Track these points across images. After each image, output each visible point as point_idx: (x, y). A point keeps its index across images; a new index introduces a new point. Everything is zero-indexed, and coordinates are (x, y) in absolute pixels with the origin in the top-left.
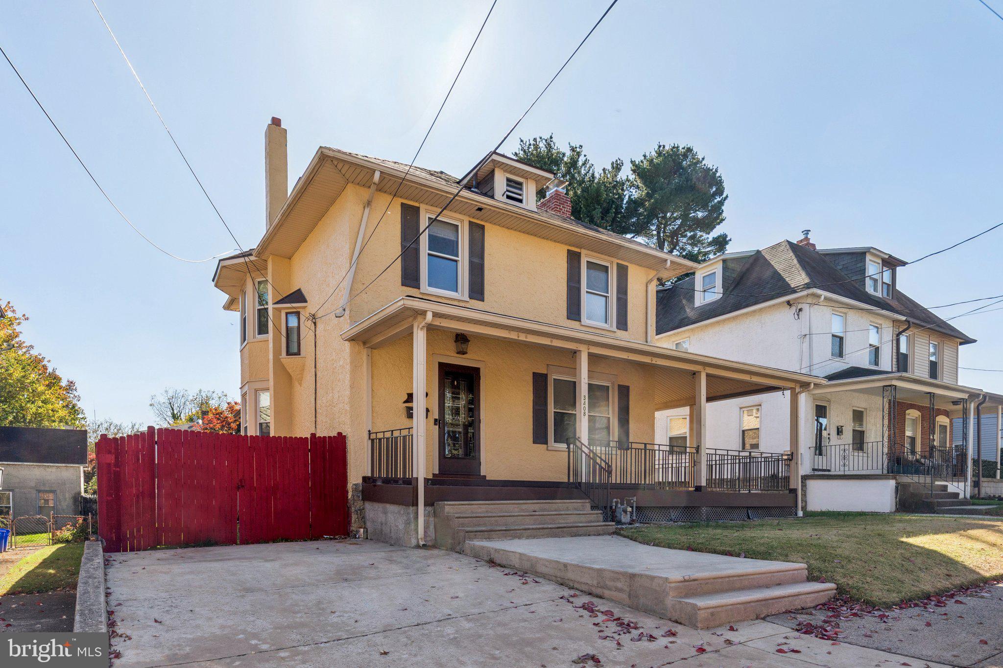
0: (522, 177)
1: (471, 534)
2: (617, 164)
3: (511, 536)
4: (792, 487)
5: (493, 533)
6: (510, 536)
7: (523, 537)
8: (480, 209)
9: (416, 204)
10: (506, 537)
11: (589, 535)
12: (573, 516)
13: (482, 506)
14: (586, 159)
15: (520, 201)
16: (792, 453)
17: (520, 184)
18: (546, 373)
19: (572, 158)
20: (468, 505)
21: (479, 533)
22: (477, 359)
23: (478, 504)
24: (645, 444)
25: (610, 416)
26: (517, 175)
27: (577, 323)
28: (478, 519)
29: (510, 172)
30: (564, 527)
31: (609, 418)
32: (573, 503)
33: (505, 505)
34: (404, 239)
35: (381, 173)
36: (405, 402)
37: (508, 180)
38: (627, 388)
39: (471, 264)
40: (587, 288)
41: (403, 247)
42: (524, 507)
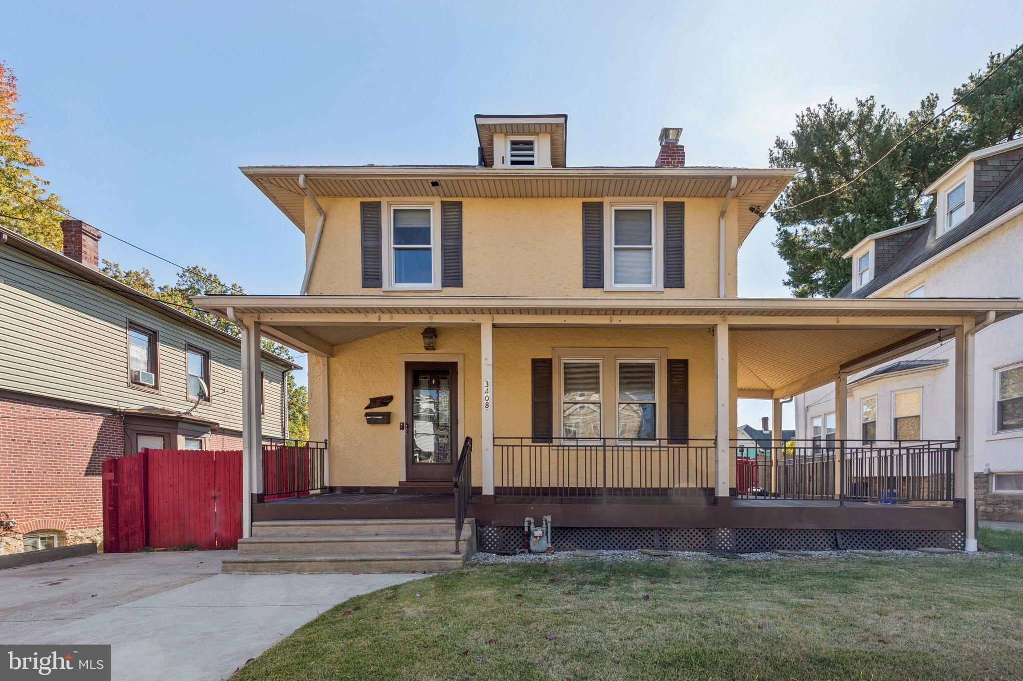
0: (530, 134)
1: (230, 565)
2: (929, 101)
3: (287, 569)
4: (959, 495)
5: (260, 564)
6: (284, 569)
7: (304, 571)
8: (435, 184)
9: (377, 199)
10: (278, 570)
11: (413, 572)
12: (415, 543)
13: (301, 527)
14: (885, 109)
15: (532, 163)
16: (959, 438)
17: (531, 143)
18: (550, 357)
19: (861, 114)
20: (282, 526)
21: (240, 564)
22: (455, 352)
23: (295, 525)
25: (657, 401)
26: (524, 134)
27: (599, 290)
28: (270, 545)
29: (513, 133)
30: (372, 560)
31: (654, 404)
32: (442, 523)
33: (334, 527)
34: (364, 238)
35: (306, 176)
36: (367, 408)
37: (513, 143)
38: (685, 363)
39: (444, 248)
40: (616, 244)
41: (364, 249)
42: (362, 529)
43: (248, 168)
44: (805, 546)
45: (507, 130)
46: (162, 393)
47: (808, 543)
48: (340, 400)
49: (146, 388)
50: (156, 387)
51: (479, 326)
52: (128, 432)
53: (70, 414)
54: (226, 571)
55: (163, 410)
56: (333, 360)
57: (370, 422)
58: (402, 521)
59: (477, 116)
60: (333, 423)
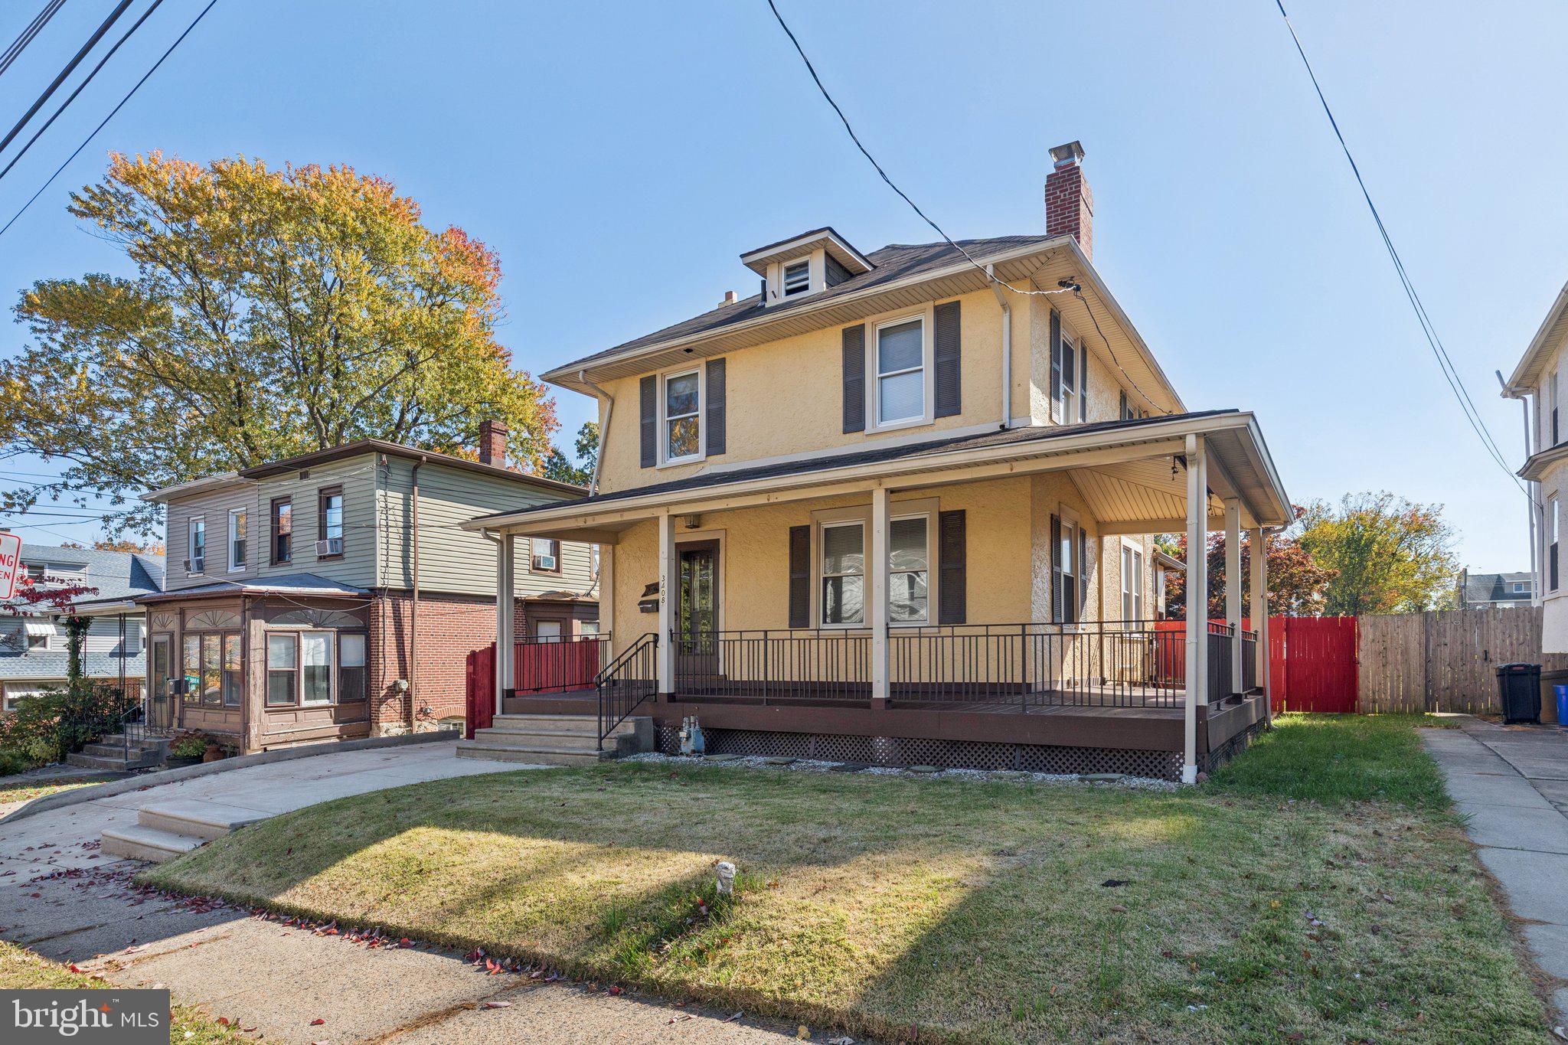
0: (802, 255)
9: (654, 373)
15: (806, 288)
17: (805, 264)
18: (808, 524)
20: (510, 719)
22: (718, 529)
24: (766, 632)
25: (928, 567)
26: (796, 257)
27: (860, 432)
29: (785, 260)
33: (541, 722)
34: (643, 417)
35: (585, 371)
36: (644, 595)
37: (788, 269)
38: (962, 514)
39: (708, 412)
40: (881, 372)
41: (643, 426)
42: (559, 724)
43: (547, 373)
44: (975, 763)
45: (779, 259)
46: (564, 576)
47: (979, 759)
48: (622, 589)
49: (549, 573)
50: (558, 570)
51: (657, 518)
52: (529, 619)
53: (478, 607)
54: (458, 755)
55: (565, 594)
56: (618, 547)
57: (643, 610)
58: (586, 718)
59: (742, 256)
60: (617, 614)
